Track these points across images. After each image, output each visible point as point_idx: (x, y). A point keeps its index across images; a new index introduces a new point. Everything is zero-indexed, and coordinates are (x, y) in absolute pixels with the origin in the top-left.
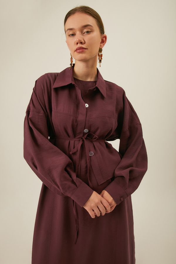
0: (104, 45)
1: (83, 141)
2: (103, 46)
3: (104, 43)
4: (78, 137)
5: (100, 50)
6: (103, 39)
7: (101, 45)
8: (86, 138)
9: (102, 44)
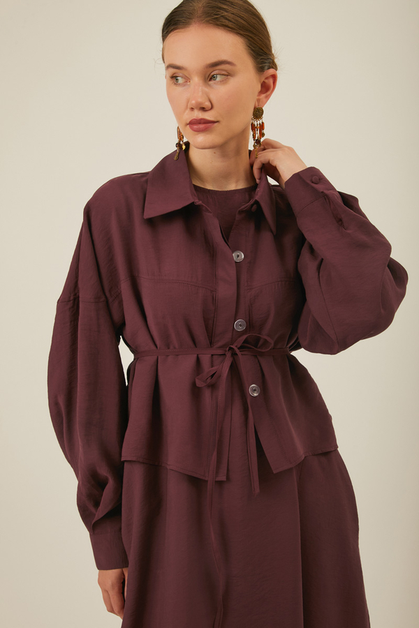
0: (268, 97)
1: (234, 354)
2: (265, 100)
3: (268, 93)
4: (220, 344)
5: (258, 113)
6: (266, 81)
7: (258, 100)
8: (241, 348)
9: (263, 96)
